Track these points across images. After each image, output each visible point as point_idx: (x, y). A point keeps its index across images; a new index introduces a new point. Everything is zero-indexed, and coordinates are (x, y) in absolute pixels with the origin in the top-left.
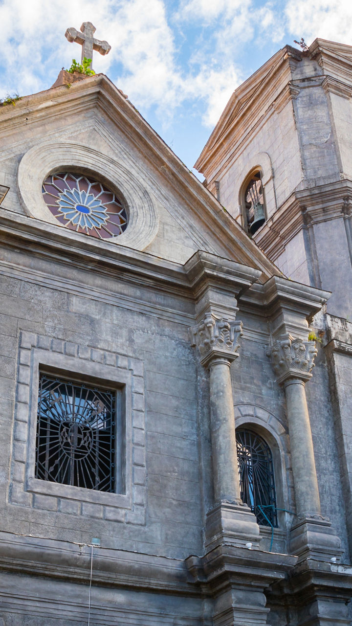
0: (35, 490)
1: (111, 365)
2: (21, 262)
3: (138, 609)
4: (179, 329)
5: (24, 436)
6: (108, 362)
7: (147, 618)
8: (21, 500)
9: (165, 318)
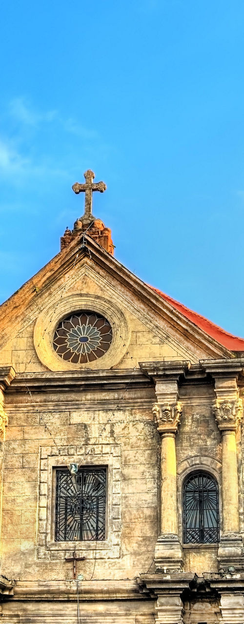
0: (51, 549)
1: (99, 454)
2: (38, 400)
3: (112, 613)
4: (147, 412)
5: (44, 517)
6: (96, 453)
7: (118, 617)
8: (43, 557)
9: (136, 408)
